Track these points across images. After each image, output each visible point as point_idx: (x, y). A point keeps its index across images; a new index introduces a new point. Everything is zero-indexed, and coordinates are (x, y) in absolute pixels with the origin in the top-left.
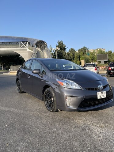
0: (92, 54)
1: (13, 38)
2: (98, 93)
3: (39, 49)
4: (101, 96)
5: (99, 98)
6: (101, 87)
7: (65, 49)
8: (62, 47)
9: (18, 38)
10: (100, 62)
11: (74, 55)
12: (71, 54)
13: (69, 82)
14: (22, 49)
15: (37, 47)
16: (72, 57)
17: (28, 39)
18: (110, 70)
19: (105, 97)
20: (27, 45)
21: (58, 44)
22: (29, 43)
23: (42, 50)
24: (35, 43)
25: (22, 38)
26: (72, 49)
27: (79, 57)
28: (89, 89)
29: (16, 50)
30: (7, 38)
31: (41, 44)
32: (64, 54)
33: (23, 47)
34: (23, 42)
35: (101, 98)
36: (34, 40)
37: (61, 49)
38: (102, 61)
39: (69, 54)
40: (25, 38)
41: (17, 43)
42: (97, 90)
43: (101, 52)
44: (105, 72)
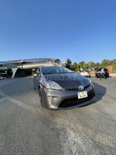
0: (87, 65)
1: (43, 59)
2: (78, 93)
3: (56, 64)
4: (82, 96)
5: (79, 98)
6: (82, 87)
7: (71, 63)
8: (69, 62)
9: (46, 59)
10: (92, 69)
11: (76, 66)
12: (75, 66)
13: (52, 83)
14: (48, 64)
15: (56, 62)
16: (75, 67)
17: (51, 59)
18: (97, 74)
19: (86, 97)
20: (50, 62)
21: (67, 61)
22: (51, 61)
23: (58, 64)
24: (54, 61)
25: (48, 59)
26: (75, 63)
27: (79, 67)
28: (70, 90)
29: (45, 65)
30: (40, 59)
31: (57, 61)
32: (70, 66)
33: (48, 63)
34: (48, 61)
35: (82, 98)
36: (53, 59)
37: (68, 63)
38: (93, 69)
39: (73, 66)
40: (49, 59)
41: (45, 61)
42: (77, 90)
43: (92, 63)
44: (95, 75)
